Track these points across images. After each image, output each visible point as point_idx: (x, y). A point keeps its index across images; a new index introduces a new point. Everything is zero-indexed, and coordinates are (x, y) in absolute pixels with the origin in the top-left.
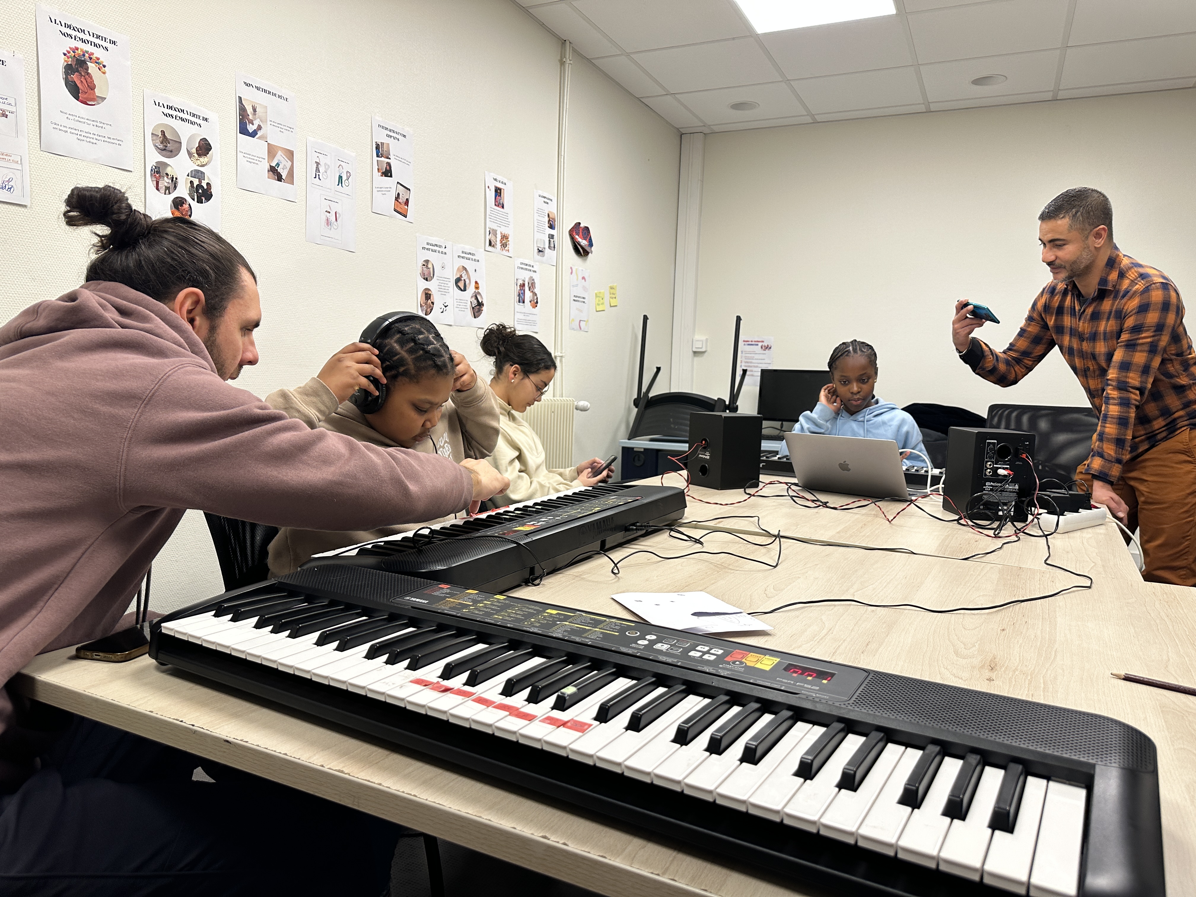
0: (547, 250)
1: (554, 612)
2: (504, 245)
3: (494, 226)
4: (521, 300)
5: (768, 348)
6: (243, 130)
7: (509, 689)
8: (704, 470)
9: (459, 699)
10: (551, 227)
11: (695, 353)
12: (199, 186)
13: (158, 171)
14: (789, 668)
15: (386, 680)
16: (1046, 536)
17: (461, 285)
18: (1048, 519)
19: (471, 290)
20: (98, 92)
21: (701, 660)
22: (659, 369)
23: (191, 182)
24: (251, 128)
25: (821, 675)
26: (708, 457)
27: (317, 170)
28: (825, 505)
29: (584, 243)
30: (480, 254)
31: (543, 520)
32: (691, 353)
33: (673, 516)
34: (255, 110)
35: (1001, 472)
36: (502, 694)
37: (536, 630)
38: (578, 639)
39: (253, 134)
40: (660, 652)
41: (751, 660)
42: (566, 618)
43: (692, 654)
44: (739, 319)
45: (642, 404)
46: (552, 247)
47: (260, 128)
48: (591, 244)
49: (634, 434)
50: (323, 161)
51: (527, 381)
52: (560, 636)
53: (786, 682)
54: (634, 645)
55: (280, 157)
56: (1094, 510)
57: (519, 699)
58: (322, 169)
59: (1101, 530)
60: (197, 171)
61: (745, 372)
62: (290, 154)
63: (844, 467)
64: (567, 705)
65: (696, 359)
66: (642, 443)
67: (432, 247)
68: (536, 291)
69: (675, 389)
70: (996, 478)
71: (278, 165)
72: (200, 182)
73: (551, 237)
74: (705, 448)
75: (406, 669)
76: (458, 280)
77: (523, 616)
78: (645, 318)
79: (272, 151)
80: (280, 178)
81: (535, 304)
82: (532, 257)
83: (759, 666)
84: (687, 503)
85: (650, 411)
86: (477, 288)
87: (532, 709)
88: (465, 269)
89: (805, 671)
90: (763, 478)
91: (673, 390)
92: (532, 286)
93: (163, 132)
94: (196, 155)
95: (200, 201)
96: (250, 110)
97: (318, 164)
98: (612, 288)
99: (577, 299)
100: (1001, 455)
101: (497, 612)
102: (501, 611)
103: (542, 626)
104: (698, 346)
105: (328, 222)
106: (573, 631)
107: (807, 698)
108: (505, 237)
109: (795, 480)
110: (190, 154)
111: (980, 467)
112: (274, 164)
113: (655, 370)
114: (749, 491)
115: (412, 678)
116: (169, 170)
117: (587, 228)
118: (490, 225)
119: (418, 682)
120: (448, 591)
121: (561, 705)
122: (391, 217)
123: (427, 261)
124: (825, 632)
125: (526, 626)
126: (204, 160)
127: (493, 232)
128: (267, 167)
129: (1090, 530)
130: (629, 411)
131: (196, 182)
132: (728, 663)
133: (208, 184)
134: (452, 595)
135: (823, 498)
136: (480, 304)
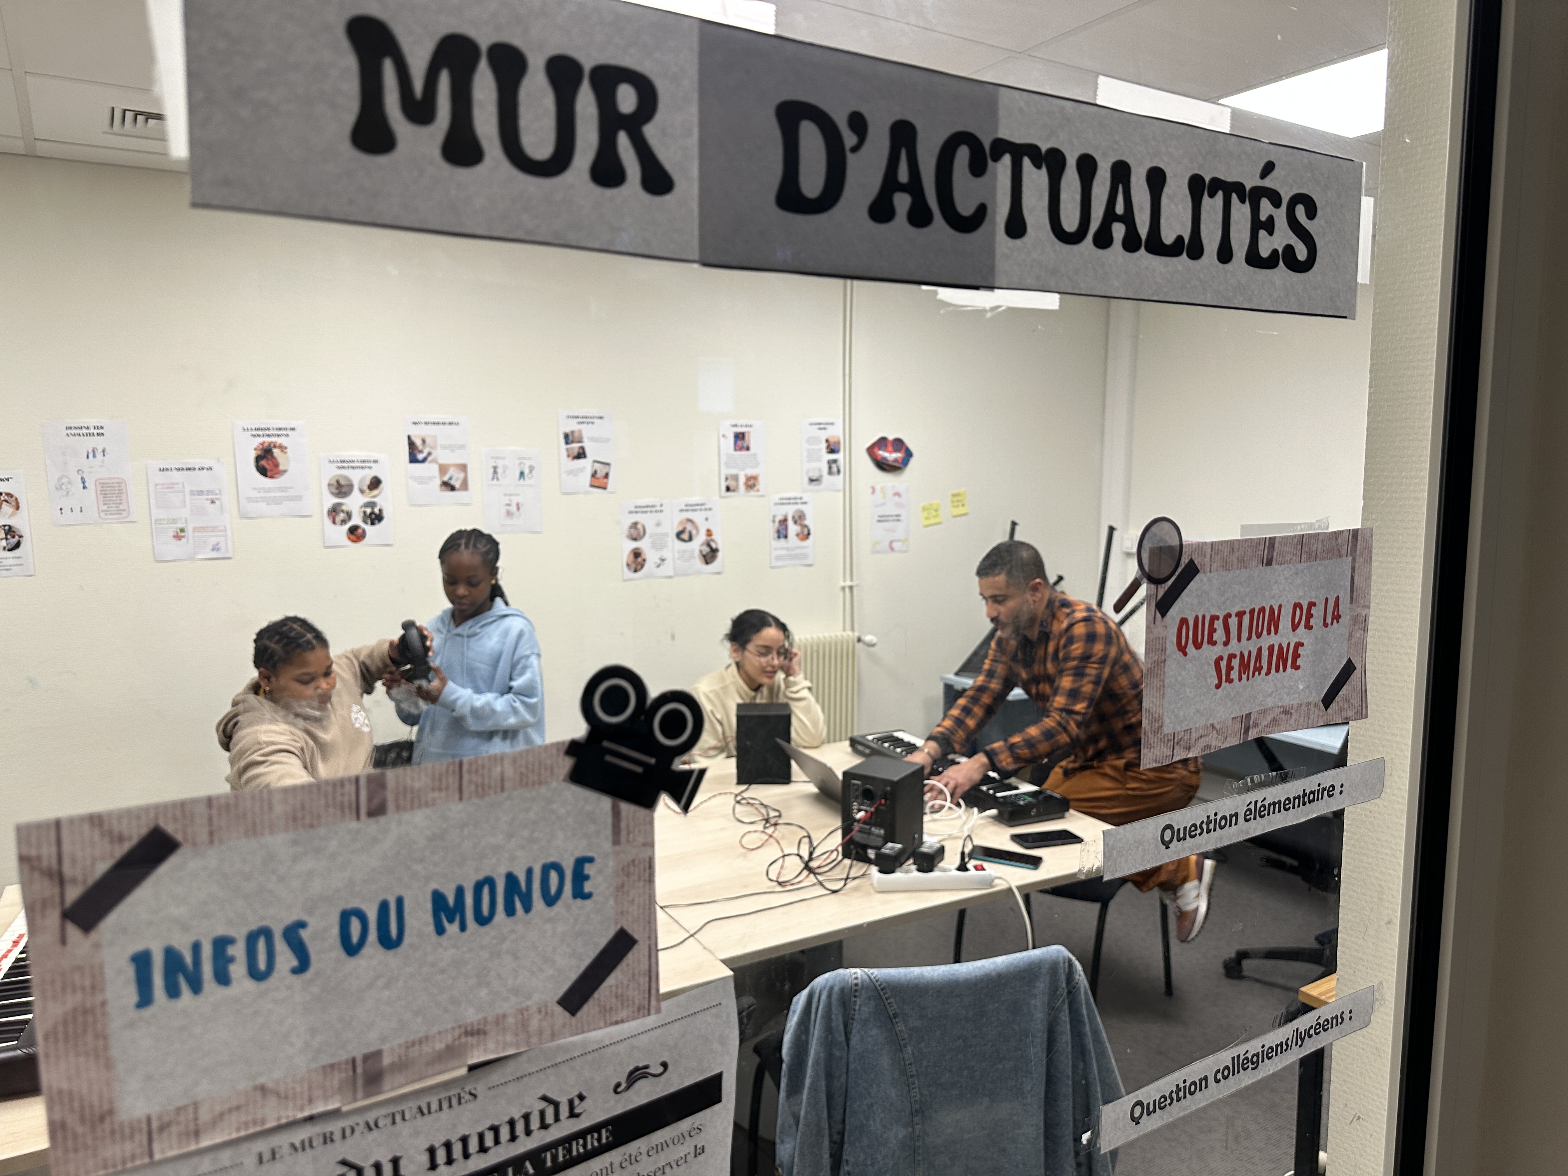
0: (826, 478)
2: (750, 487)
3: (734, 471)
4: (782, 536)
6: (413, 460)
10: (833, 451)
11: (1127, 554)
12: (372, 513)
13: (334, 511)
17: (685, 536)
19: (700, 538)
20: (281, 468)
24: (420, 457)
27: (495, 472)
29: (895, 457)
30: (713, 502)
32: (1121, 554)
34: (424, 441)
39: (424, 461)
46: (835, 472)
47: (429, 454)
48: (909, 456)
50: (500, 463)
55: (452, 472)
58: (500, 471)
60: (369, 502)
62: (463, 468)
65: (1130, 562)
66: (961, 681)
67: (643, 509)
71: (450, 479)
72: (372, 509)
73: (833, 461)
76: (680, 533)
79: (443, 469)
80: (453, 488)
81: (805, 536)
82: (798, 490)
86: (709, 536)
88: (691, 521)
92: (799, 518)
93: (338, 482)
94: (368, 491)
95: (373, 523)
96: (418, 443)
97: (495, 468)
98: (956, 495)
99: (886, 518)
104: (1128, 546)
105: (507, 514)
108: (753, 478)
112: (446, 479)
116: (344, 508)
117: (899, 440)
118: (728, 471)
122: (586, 493)
123: (636, 524)
126: (375, 492)
127: (732, 477)
128: (438, 482)
131: (369, 510)
133: (380, 511)
136: (714, 551)
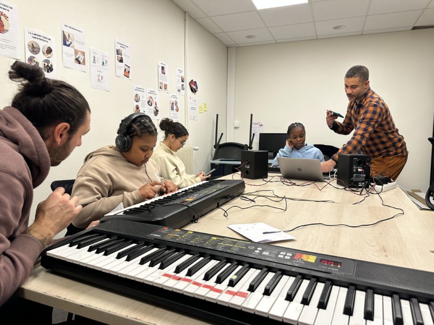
0: (181, 90)
1: (215, 238)
2: (165, 88)
3: (162, 81)
4: (172, 109)
5: (262, 125)
7: (207, 277)
8: (247, 172)
9: (186, 283)
10: (183, 81)
11: (235, 128)
12: (48, 66)
13: (31, 60)
14: (321, 260)
15: (152, 275)
16: (378, 194)
17: (150, 103)
18: (378, 187)
19: (154, 105)
20: (5, 28)
21: (284, 259)
22: (222, 134)
23: (44, 64)
24: (68, 43)
25: (336, 263)
26: (249, 167)
27: (94, 59)
28: (295, 184)
29: (194, 87)
30: (157, 92)
31: (196, 196)
32: (233, 128)
33: (241, 191)
34: (69, 36)
35: (359, 170)
36: (204, 279)
37: (210, 248)
38: (229, 251)
39: (69, 45)
40: (265, 256)
41: (305, 257)
42: (221, 241)
43: (280, 256)
44: (252, 115)
45: (217, 147)
46: (183, 89)
47: (71, 43)
48: (197, 88)
49: (215, 158)
51: (177, 140)
52: (221, 250)
53: (324, 267)
54: (253, 253)
55: (79, 55)
56: (392, 183)
57: (212, 282)
58: (96, 59)
59: (395, 190)
60: (47, 60)
61: (254, 134)
62: (83, 54)
63: (300, 169)
64: (234, 283)
65: (236, 130)
66: (217, 162)
67: (138, 89)
68: (178, 105)
69: (228, 141)
70: (357, 172)
71: (79, 57)
72: (48, 64)
73: (183, 85)
74: (247, 164)
75: (159, 269)
76: (149, 102)
77: (202, 241)
78: (217, 115)
79: (76, 52)
80: (80, 63)
81: (177, 110)
82: (175, 93)
83: (309, 260)
84: (246, 186)
85: (221, 150)
86: (156, 105)
87: (218, 286)
88: (151, 97)
89: (328, 261)
90: (269, 174)
91: (228, 142)
92: (176, 103)
93: (32, 44)
94: (46, 53)
95: (48, 72)
96: (67, 36)
97: (94, 57)
98: (205, 104)
99: (193, 108)
100: (359, 164)
101: (191, 240)
102: (193, 239)
103: (212, 245)
104: (236, 125)
105: (99, 80)
106: (226, 247)
107: (335, 276)
108: (166, 85)
109: (281, 175)
110: (44, 53)
111: (352, 168)
112: (77, 57)
113: (221, 134)
114: (265, 179)
115: (163, 274)
116: (35, 59)
117: (195, 82)
118: (160, 81)
119: (166, 275)
120: (168, 230)
121: (232, 284)
122: (122, 77)
123: (137, 95)
124: (315, 238)
125: (205, 245)
126: (49, 55)
127: (161, 83)
128: (74, 58)
129: (392, 190)
130: (212, 149)
131: (46, 64)
132: (296, 260)
133: (51, 65)
134: (170, 232)
135: (294, 181)
136: (157, 111)
